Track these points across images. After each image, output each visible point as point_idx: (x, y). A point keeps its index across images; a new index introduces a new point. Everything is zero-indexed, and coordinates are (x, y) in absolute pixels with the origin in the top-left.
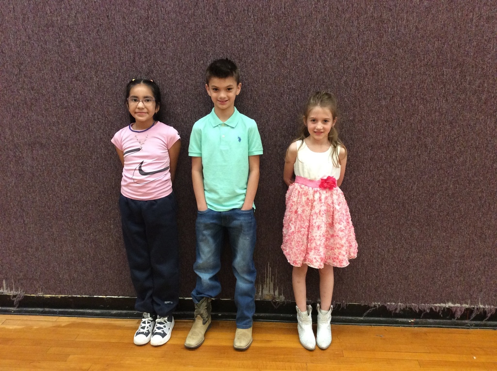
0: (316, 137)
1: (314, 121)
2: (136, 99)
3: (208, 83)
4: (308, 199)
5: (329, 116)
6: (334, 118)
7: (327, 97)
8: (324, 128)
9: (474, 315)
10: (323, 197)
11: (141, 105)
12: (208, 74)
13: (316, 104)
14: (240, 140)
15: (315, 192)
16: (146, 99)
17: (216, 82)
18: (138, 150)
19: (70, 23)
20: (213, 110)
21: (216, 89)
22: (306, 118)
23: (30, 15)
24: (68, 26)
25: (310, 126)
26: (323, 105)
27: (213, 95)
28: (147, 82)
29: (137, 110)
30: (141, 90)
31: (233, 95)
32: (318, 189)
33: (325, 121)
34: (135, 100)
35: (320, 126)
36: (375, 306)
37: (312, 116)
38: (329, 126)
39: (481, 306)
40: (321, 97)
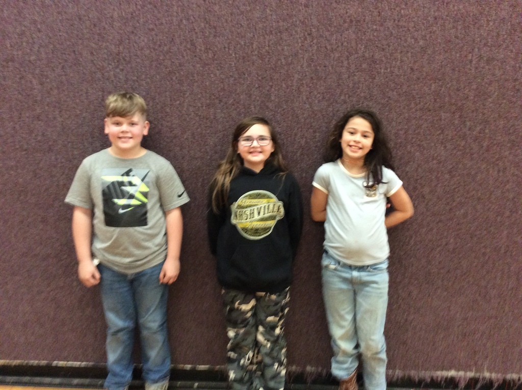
9: (479, 385)
39: (487, 375)
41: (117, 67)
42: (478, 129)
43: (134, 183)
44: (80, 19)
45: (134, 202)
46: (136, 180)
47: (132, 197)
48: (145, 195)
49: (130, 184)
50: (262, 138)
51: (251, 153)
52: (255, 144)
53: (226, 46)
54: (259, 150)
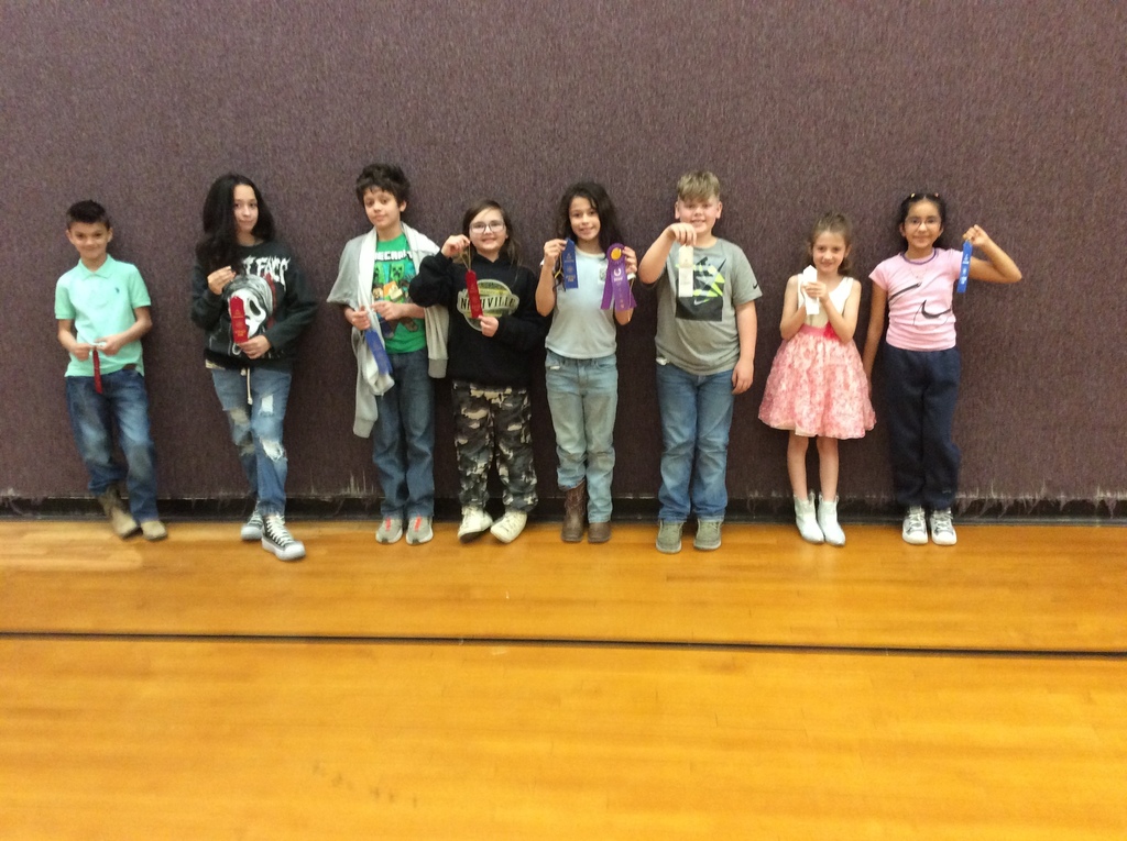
0: (824, 269)
1: (822, 249)
2: (917, 220)
3: (69, 228)
4: (808, 350)
5: (841, 244)
6: (847, 247)
7: (838, 220)
8: (834, 258)
9: (984, 509)
10: (828, 349)
11: (923, 227)
12: (70, 218)
13: (824, 229)
14: (118, 290)
15: (817, 342)
16: (930, 220)
17: (81, 227)
18: (917, 286)
19: (458, 139)
20: (80, 261)
21: (81, 236)
22: (812, 247)
23: (409, 132)
24: (455, 144)
25: (817, 255)
26: (833, 228)
27: (77, 242)
28: (932, 198)
29: (916, 234)
30: (925, 208)
31: (101, 241)
32: (822, 338)
33: (836, 250)
34: (915, 222)
35: (828, 255)
36: (850, 501)
37: (819, 243)
38: (840, 256)
39: (995, 497)
40: (832, 218)
41: (552, 146)
42: (971, 198)
43: (710, 272)
44: (512, 94)
45: (709, 294)
46: (712, 270)
47: (708, 288)
48: (721, 286)
49: (706, 273)
50: (494, 223)
51: (484, 240)
52: (488, 230)
53: (676, 115)
54: (492, 236)
